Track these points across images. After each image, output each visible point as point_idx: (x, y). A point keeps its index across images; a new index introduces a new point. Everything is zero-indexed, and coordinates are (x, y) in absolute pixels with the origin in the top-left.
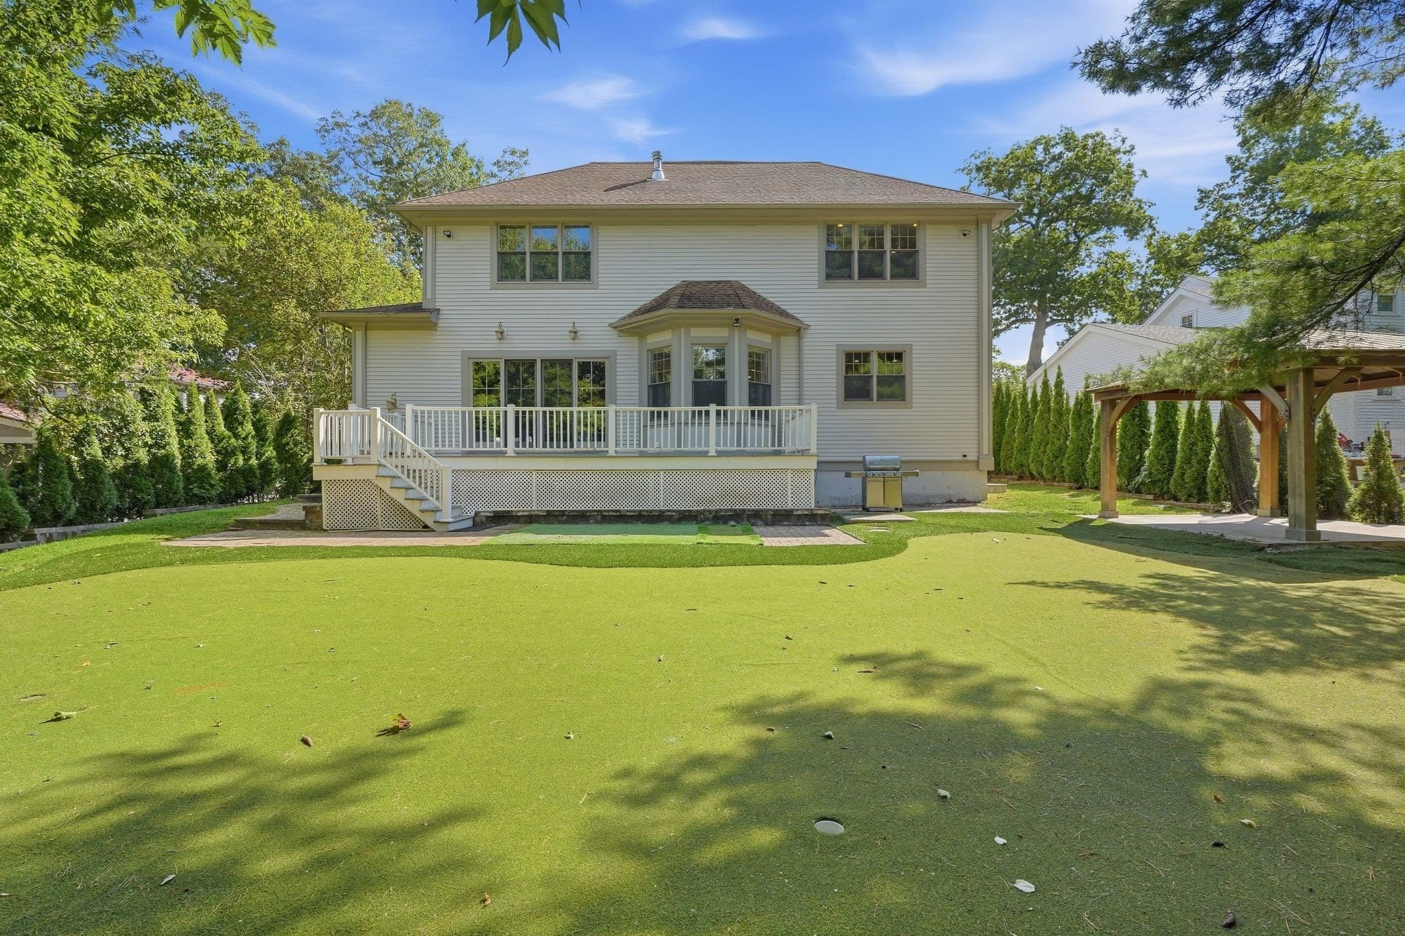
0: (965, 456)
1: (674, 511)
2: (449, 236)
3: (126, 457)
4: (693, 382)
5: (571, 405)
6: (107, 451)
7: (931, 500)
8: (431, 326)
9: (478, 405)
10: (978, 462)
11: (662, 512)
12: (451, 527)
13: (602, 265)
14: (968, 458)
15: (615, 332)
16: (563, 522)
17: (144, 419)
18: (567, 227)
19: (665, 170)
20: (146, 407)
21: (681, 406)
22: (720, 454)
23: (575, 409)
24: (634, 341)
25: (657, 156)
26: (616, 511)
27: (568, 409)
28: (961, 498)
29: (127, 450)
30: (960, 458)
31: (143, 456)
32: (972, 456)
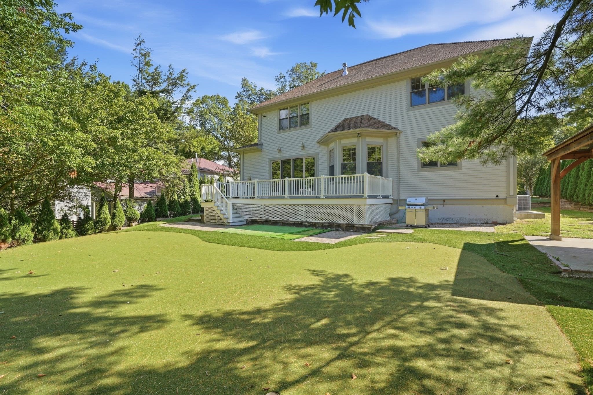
0: (497, 196)
1: (307, 222)
2: (265, 117)
3: (184, 199)
4: (342, 164)
5: (302, 177)
6: (179, 197)
7: (474, 222)
8: (261, 150)
9: (274, 179)
10: (506, 199)
11: (302, 222)
12: (231, 224)
13: (313, 118)
14: (500, 197)
15: (318, 145)
16: (270, 225)
17: (189, 188)
18: (302, 105)
19: (348, 71)
20: (190, 184)
21: (338, 176)
22: (328, 197)
23: (304, 179)
24: (325, 147)
25: (344, 65)
26: (287, 221)
27: (301, 179)
28: (494, 221)
29: (185, 196)
30: (495, 197)
31: (188, 198)
32: (502, 196)
